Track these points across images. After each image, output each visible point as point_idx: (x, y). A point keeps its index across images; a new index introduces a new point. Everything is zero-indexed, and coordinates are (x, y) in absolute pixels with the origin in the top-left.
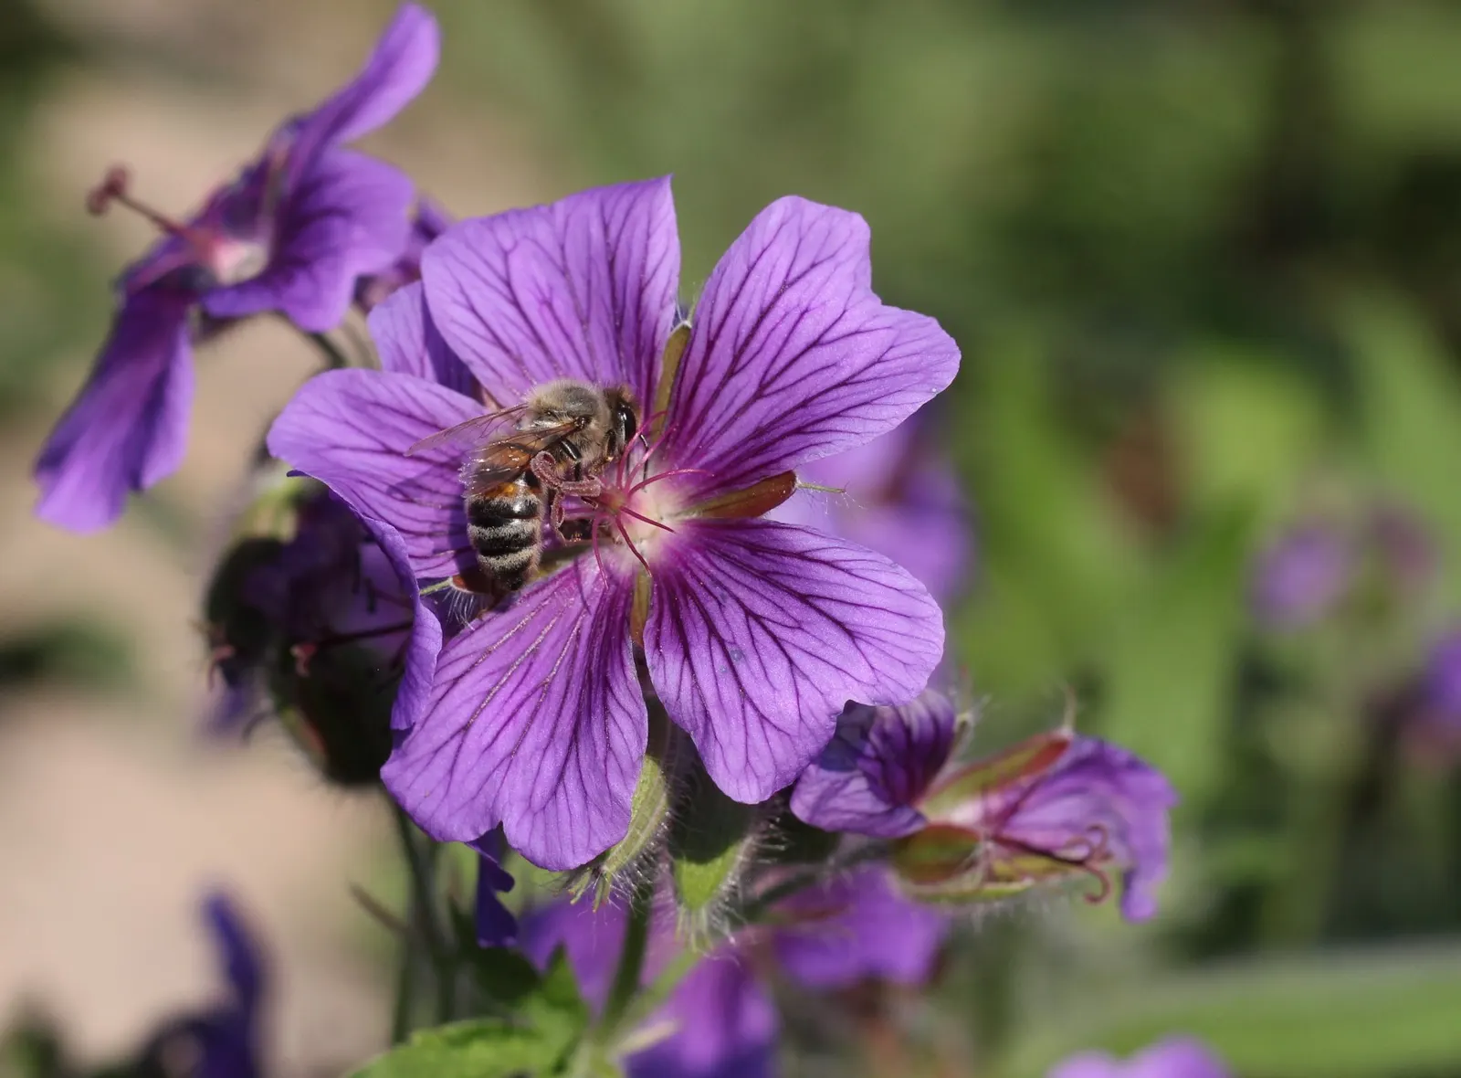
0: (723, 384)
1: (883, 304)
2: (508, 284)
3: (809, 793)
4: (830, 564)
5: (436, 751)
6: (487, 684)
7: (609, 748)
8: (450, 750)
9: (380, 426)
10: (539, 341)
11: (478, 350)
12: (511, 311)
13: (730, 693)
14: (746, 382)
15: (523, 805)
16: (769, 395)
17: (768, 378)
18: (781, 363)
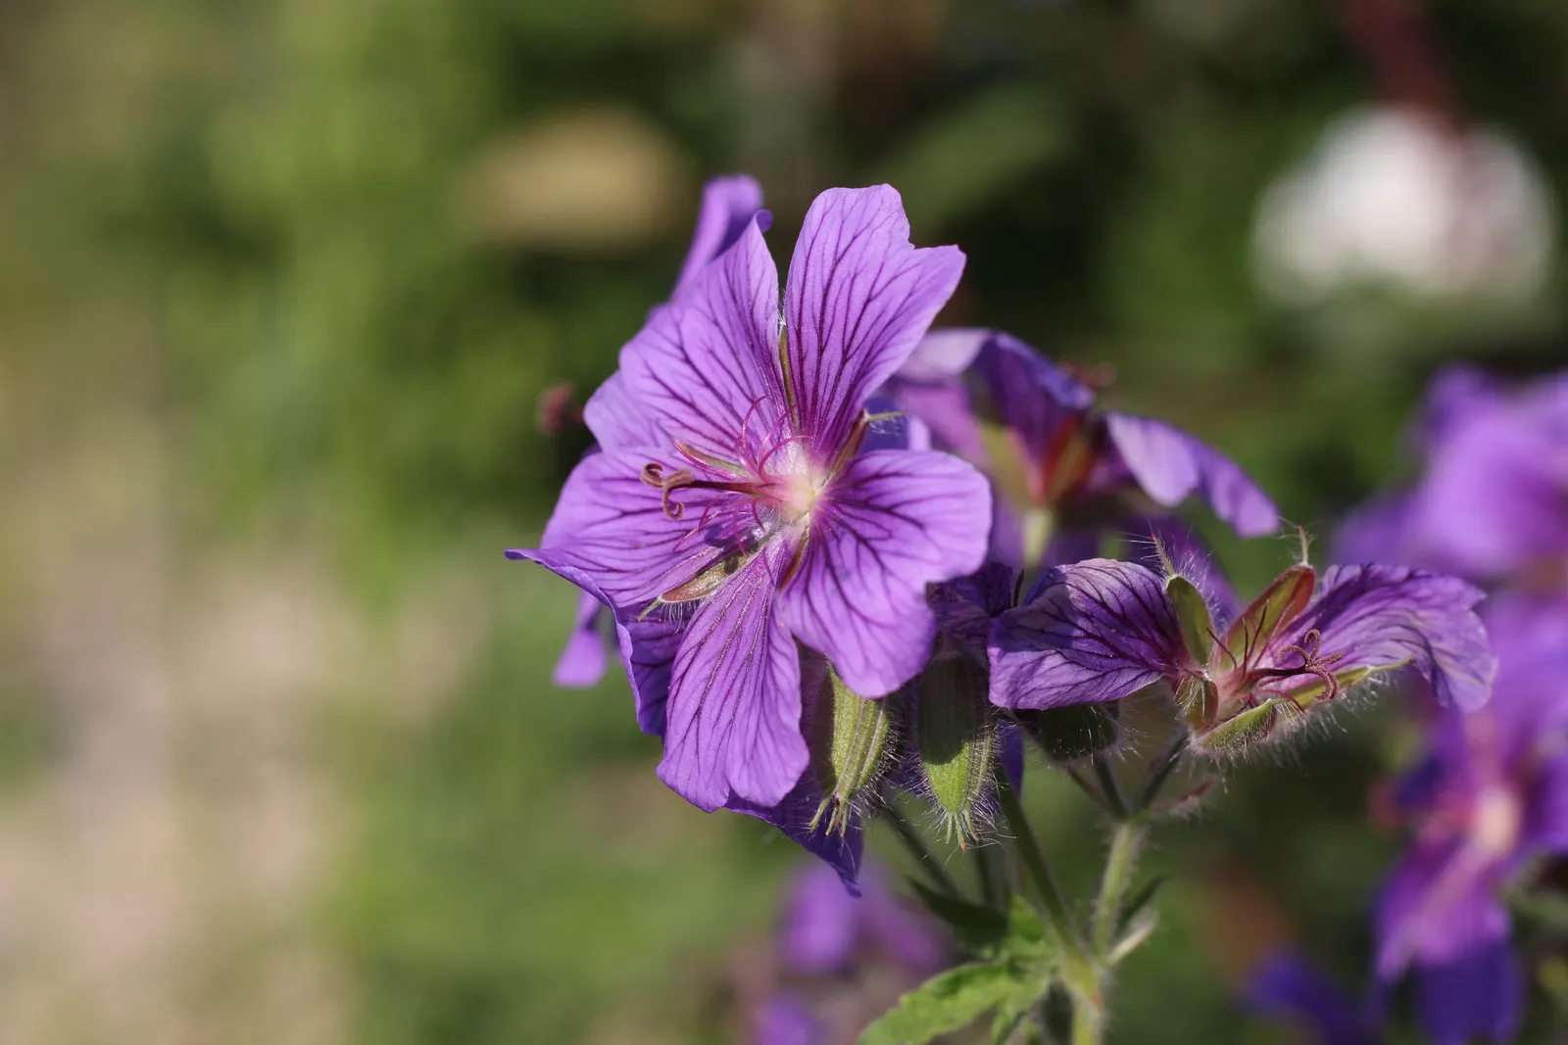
0: (819, 362)
1: (916, 248)
2: (681, 348)
3: (998, 681)
4: (897, 474)
5: (684, 740)
6: (707, 672)
7: (777, 689)
8: (692, 735)
9: (614, 495)
10: (707, 384)
11: (661, 408)
12: (686, 370)
13: (839, 607)
14: (833, 353)
15: (741, 759)
16: (851, 357)
17: (846, 344)
18: (851, 327)
